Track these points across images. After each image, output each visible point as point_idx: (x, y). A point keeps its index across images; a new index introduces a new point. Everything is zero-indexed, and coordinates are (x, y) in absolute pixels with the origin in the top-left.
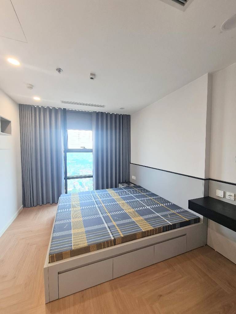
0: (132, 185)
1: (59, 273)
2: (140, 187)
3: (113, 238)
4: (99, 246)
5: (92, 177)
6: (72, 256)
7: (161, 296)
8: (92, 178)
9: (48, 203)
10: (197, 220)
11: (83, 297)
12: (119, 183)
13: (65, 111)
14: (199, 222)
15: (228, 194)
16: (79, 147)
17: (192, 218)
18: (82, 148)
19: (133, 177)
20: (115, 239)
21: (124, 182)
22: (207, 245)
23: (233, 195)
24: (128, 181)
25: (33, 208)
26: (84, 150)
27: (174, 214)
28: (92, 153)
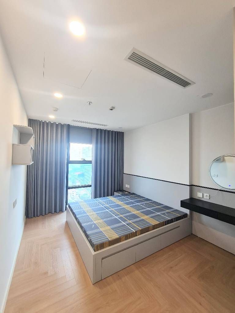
0: (126, 193)
1: (102, 259)
2: (134, 194)
3: (135, 231)
4: (127, 237)
5: (90, 186)
6: (109, 246)
7: (171, 267)
8: (90, 188)
9: (50, 212)
10: (185, 215)
11: (119, 276)
12: (114, 191)
13: (69, 126)
14: (187, 217)
15: (205, 195)
16: (80, 159)
17: (182, 214)
18: (82, 160)
19: (127, 186)
20: (136, 232)
21: (118, 190)
22: (192, 234)
23: (208, 195)
24: (121, 190)
25: (37, 217)
26: (84, 162)
27: (159, 215)
28: (91, 164)
